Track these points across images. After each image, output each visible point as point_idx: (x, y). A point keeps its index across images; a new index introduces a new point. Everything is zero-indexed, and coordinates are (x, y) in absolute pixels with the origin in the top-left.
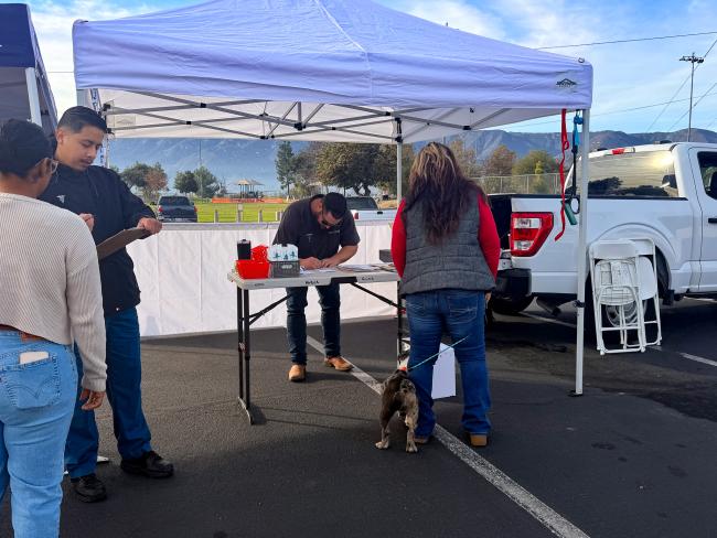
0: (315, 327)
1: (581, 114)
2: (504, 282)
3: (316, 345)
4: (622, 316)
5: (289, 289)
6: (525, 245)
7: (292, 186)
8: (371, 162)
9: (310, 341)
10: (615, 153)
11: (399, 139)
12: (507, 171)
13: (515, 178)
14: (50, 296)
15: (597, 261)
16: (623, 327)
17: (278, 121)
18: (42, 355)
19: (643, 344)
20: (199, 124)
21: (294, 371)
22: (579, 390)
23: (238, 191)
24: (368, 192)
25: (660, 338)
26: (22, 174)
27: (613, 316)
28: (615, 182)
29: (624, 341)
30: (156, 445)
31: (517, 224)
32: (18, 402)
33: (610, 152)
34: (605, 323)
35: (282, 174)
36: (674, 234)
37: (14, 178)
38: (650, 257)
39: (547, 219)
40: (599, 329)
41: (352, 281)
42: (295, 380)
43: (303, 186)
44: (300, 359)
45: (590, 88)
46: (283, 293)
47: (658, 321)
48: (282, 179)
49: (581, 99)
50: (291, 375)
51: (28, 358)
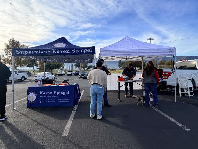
0: (129, 90)
1: (174, 56)
2: (161, 83)
3: (129, 93)
4: (185, 90)
5: (125, 83)
6: (166, 77)
7: (121, 68)
8: (136, 63)
9: (128, 92)
10: (184, 61)
11: (142, 60)
12: (164, 64)
13: (165, 65)
14: (102, 81)
15: (179, 80)
16: (185, 92)
17: (123, 58)
18: (101, 87)
19: (189, 95)
20: (111, 59)
21: (126, 96)
22: (175, 101)
23: (111, 69)
24: (135, 68)
25: (193, 94)
26: (100, 67)
27: (183, 90)
28: (185, 66)
29: (185, 94)
30: (108, 102)
31: (164, 74)
32: (99, 92)
33: (183, 61)
34: (181, 91)
35: (119, 65)
36: (196, 76)
37: (99, 67)
38: (191, 80)
39: (169, 73)
40: (180, 92)
41: (135, 82)
42: (126, 97)
43: (123, 68)
44: (127, 94)
45: (176, 52)
46: (124, 84)
47: (193, 91)
48: (119, 66)
49: (174, 54)
50: (125, 96)
51: (100, 87)
